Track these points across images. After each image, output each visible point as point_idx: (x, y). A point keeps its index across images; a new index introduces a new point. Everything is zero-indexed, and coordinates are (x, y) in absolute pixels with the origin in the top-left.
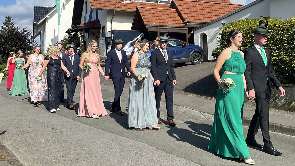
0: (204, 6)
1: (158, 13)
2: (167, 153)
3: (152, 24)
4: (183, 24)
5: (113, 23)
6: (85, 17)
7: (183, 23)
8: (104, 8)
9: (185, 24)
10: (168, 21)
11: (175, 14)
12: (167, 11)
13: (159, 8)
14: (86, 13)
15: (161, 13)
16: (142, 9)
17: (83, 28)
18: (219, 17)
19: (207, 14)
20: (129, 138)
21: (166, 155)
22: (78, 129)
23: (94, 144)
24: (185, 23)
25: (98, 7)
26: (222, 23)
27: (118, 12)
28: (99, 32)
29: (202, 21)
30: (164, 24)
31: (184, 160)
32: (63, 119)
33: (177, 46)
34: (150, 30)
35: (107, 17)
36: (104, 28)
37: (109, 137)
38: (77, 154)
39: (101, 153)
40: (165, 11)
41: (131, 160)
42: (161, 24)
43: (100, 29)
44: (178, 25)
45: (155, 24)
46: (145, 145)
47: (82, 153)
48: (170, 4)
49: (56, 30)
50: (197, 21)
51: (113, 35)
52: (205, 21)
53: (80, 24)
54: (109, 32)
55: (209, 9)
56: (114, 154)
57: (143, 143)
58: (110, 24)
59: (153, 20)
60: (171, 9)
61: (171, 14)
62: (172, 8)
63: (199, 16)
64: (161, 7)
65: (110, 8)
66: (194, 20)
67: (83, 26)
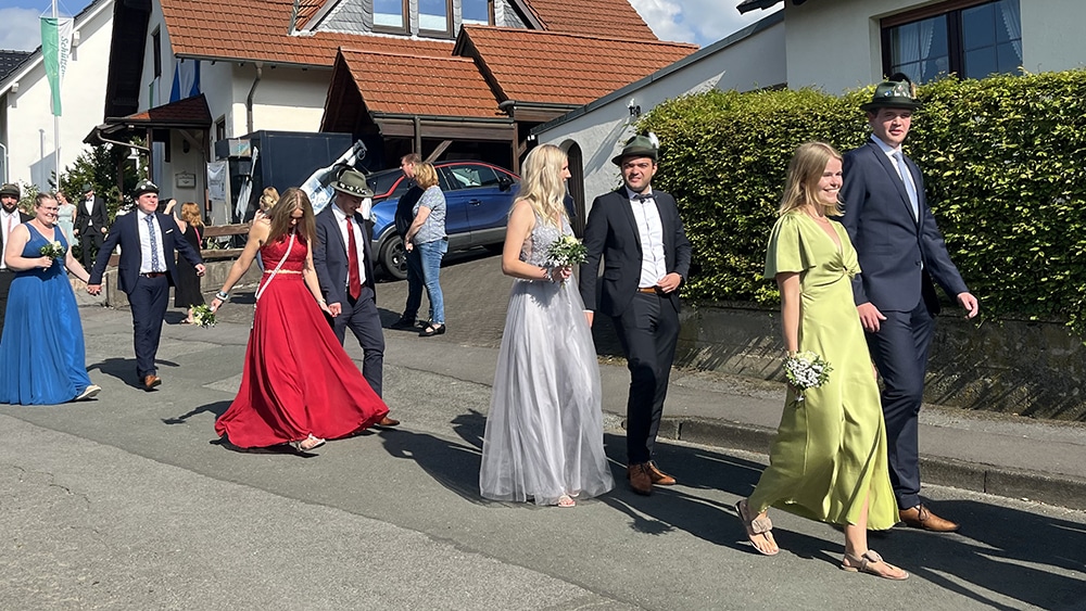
0: (570, 49)
1: (413, 71)
2: (467, 550)
3: (393, 109)
4: (501, 112)
5: (254, 106)
6: (151, 86)
7: (500, 108)
8: (221, 54)
9: (508, 109)
10: (448, 101)
11: (471, 76)
12: (445, 65)
13: (415, 53)
14: (158, 73)
15: (422, 71)
16: (358, 57)
17: (147, 126)
18: (620, 86)
19: (580, 75)
20: (332, 507)
21: (462, 558)
22: (147, 482)
23: (206, 532)
24: (508, 105)
25: (201, 52)
26: (631, 108)
27: (273, 67)
28: (206, 141)
29: (565, 101)
30: (435, 112)
31: (527, 574)
32: (90, 450)
33: (483, 184)
34: (387, 130)
35: (234, 85)
36: (221, 125)
37: (260, 506)
38: (147, 574)
39: (233, 565)
40: (437, 65)
41: (344, 584)
42: (425, 111)
43: (207, 129)
44: (484, 115)
45: (403, 109)
46: (388, 529)
47: (167, 567)
48: (454, 42)
49: (49, 133)
50: (548, 100)
51: (255, 149)
52: (573, 101)
53: (134, 110)
54: (241, 138)
55: (584, 59)
56: (283, 565)
57: (379, 522)
58: (246, 109)
59: (399, 98)
60: (459, 58)
61: (460, 75)
62: (462, 56)
63: (553, 82)
64: (424, 53)
65: (241, 56)
66: (535, 96)
67: (147, 117)
